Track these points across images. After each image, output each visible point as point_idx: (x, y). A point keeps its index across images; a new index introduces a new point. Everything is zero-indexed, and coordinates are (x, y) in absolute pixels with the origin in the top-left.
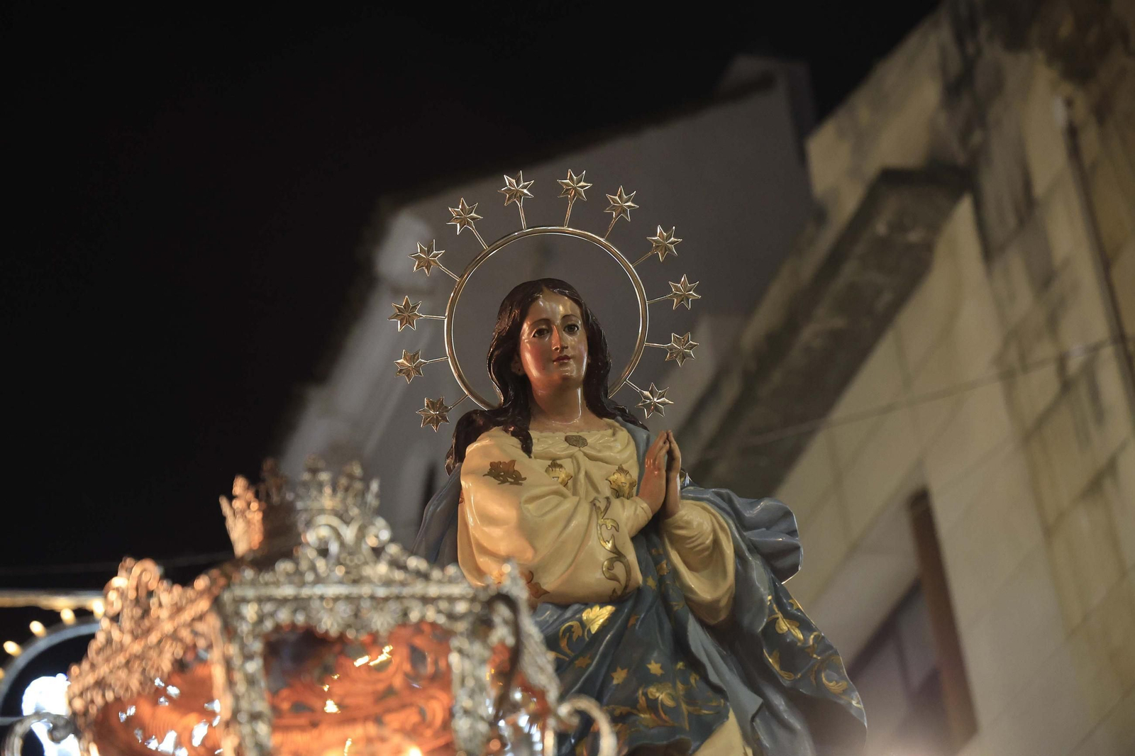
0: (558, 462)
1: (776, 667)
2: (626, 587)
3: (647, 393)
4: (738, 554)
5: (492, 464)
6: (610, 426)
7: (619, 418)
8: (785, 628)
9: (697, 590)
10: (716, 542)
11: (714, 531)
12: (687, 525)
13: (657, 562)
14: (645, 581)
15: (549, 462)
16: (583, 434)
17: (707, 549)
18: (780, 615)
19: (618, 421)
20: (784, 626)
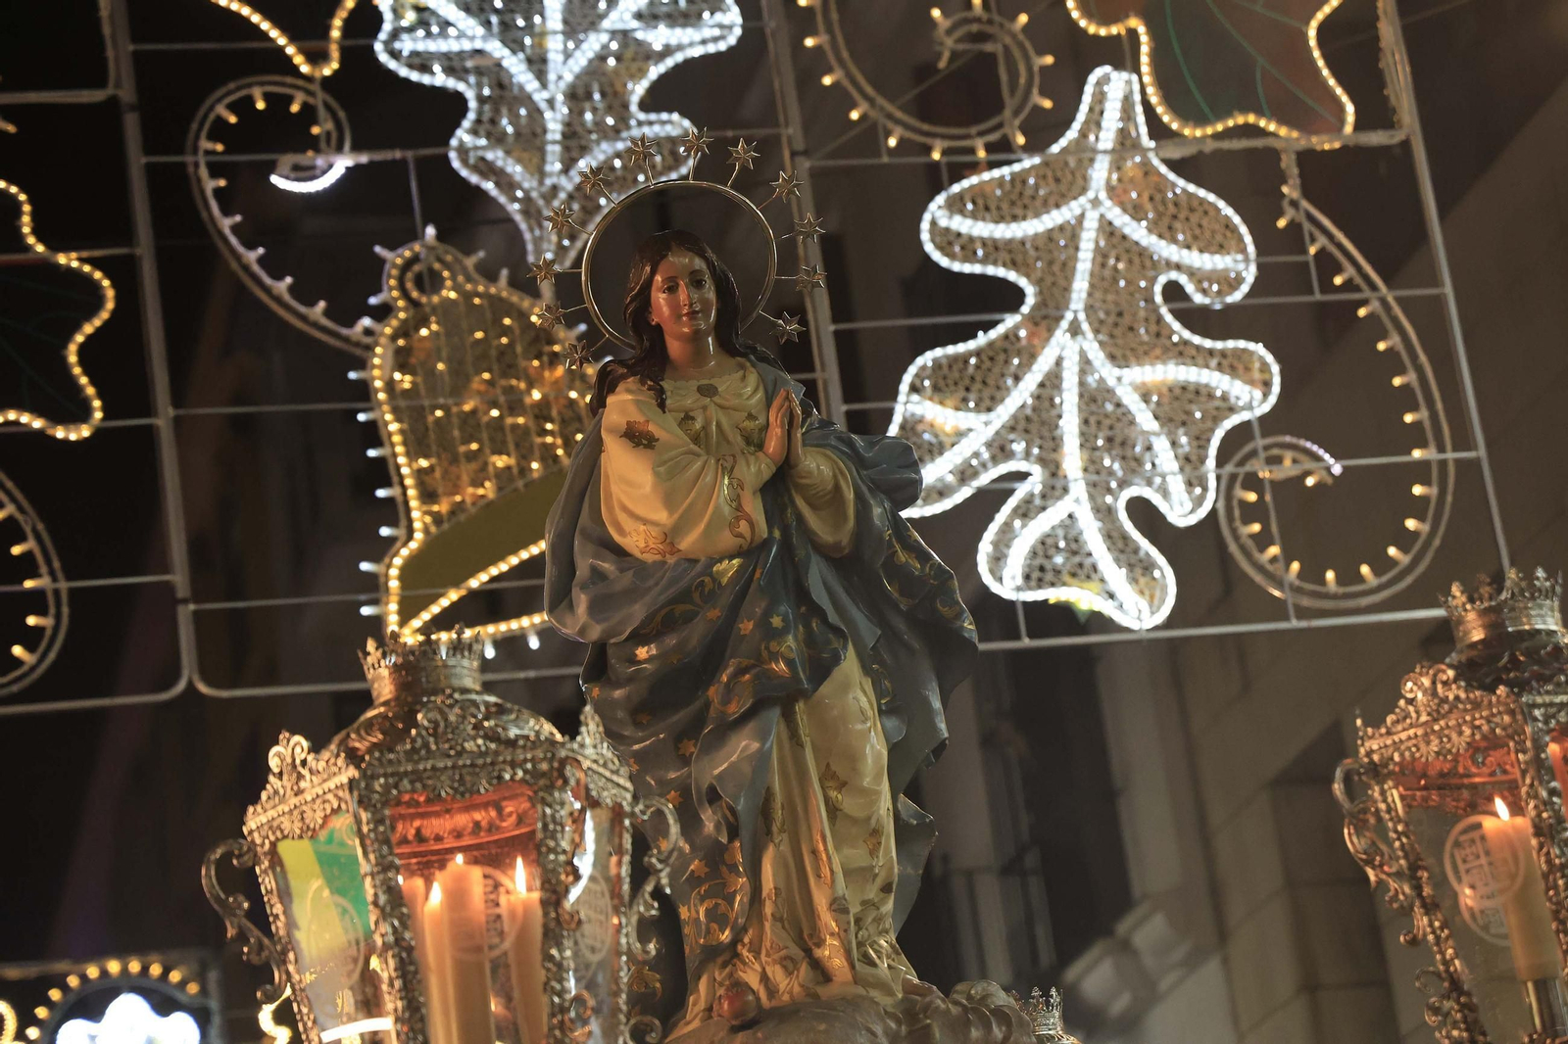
0: (691, 414)
1: (896, 595)
2: (751, 542)
3: (781, 322)
4: (859, 496)
5: (628, 423)
6: (742, 367)
7: (752, 357)
8: (903, 559)
9: (820, 533)
10: (837, 488)
11: (835, 476)
12: (810, 474)
13: (783, 511)
14: (770, 532)
15: (682, 415)
16: (714, 381)
17: (830, 492)
18: (898, 547)
19: (750, 361)
20: (902, 556)
